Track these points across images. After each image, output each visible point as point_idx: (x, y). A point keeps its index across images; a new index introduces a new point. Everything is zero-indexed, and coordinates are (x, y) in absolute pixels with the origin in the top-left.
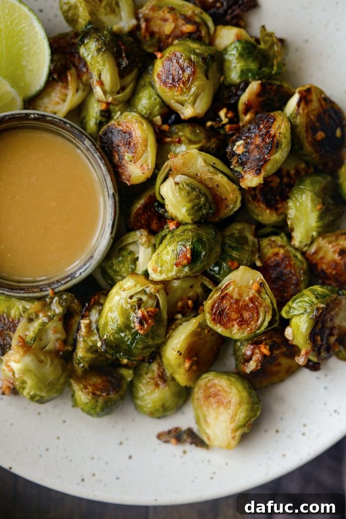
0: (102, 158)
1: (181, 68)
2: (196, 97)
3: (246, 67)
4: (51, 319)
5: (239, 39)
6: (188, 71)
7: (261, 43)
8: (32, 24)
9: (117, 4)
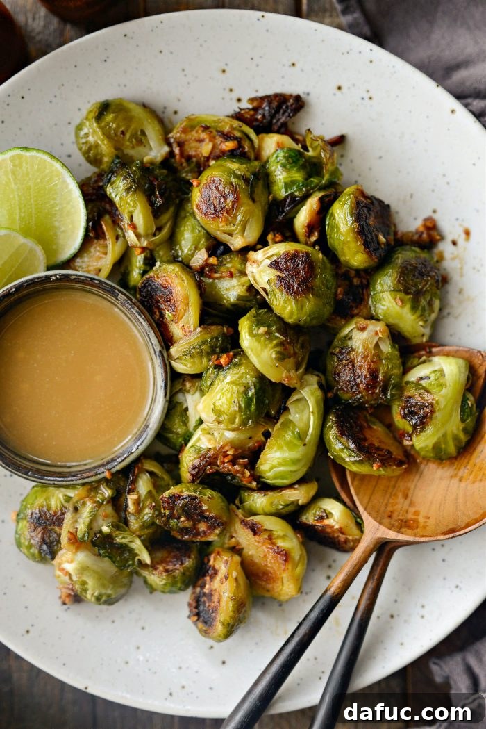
0: (141, 313)
1: (222, 196)
2: (244, 225)
3: (290, 179)
4: (100, 504)
5: (280, 146)
6: (231, 198)
7: (310, 149)
8: (64, 182)
9: (143, 133)
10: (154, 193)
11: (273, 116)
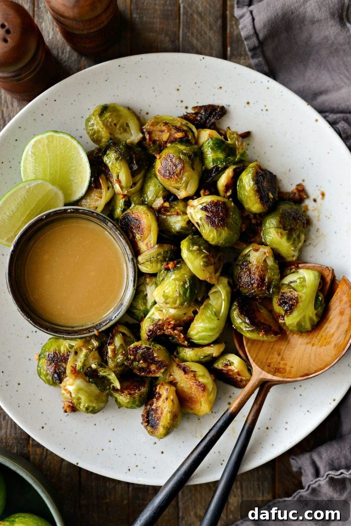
0: (121, 234)
1: (174, 165)
2: (187, 183)
3: (216, 157)
4: (91, 351)
5: (211, 137)
6: (179, 167)
7: (229, 139)
8: (78, 153)
9: (127, 125)
10: (133, 162)
11: (207, 119)
